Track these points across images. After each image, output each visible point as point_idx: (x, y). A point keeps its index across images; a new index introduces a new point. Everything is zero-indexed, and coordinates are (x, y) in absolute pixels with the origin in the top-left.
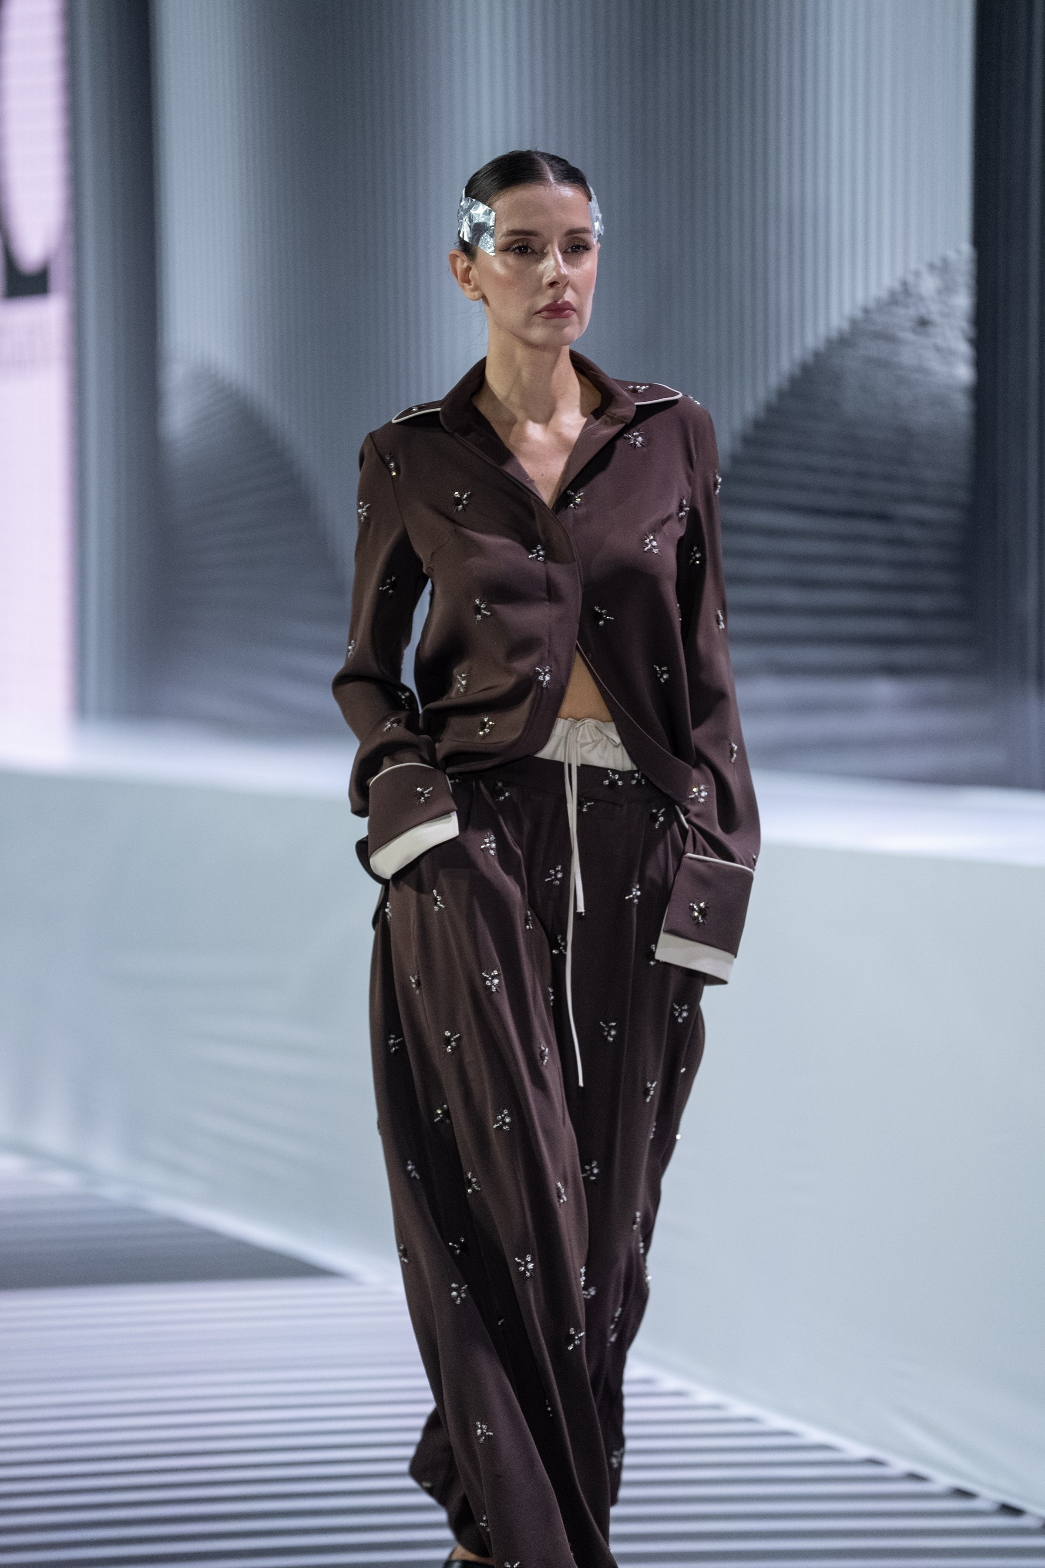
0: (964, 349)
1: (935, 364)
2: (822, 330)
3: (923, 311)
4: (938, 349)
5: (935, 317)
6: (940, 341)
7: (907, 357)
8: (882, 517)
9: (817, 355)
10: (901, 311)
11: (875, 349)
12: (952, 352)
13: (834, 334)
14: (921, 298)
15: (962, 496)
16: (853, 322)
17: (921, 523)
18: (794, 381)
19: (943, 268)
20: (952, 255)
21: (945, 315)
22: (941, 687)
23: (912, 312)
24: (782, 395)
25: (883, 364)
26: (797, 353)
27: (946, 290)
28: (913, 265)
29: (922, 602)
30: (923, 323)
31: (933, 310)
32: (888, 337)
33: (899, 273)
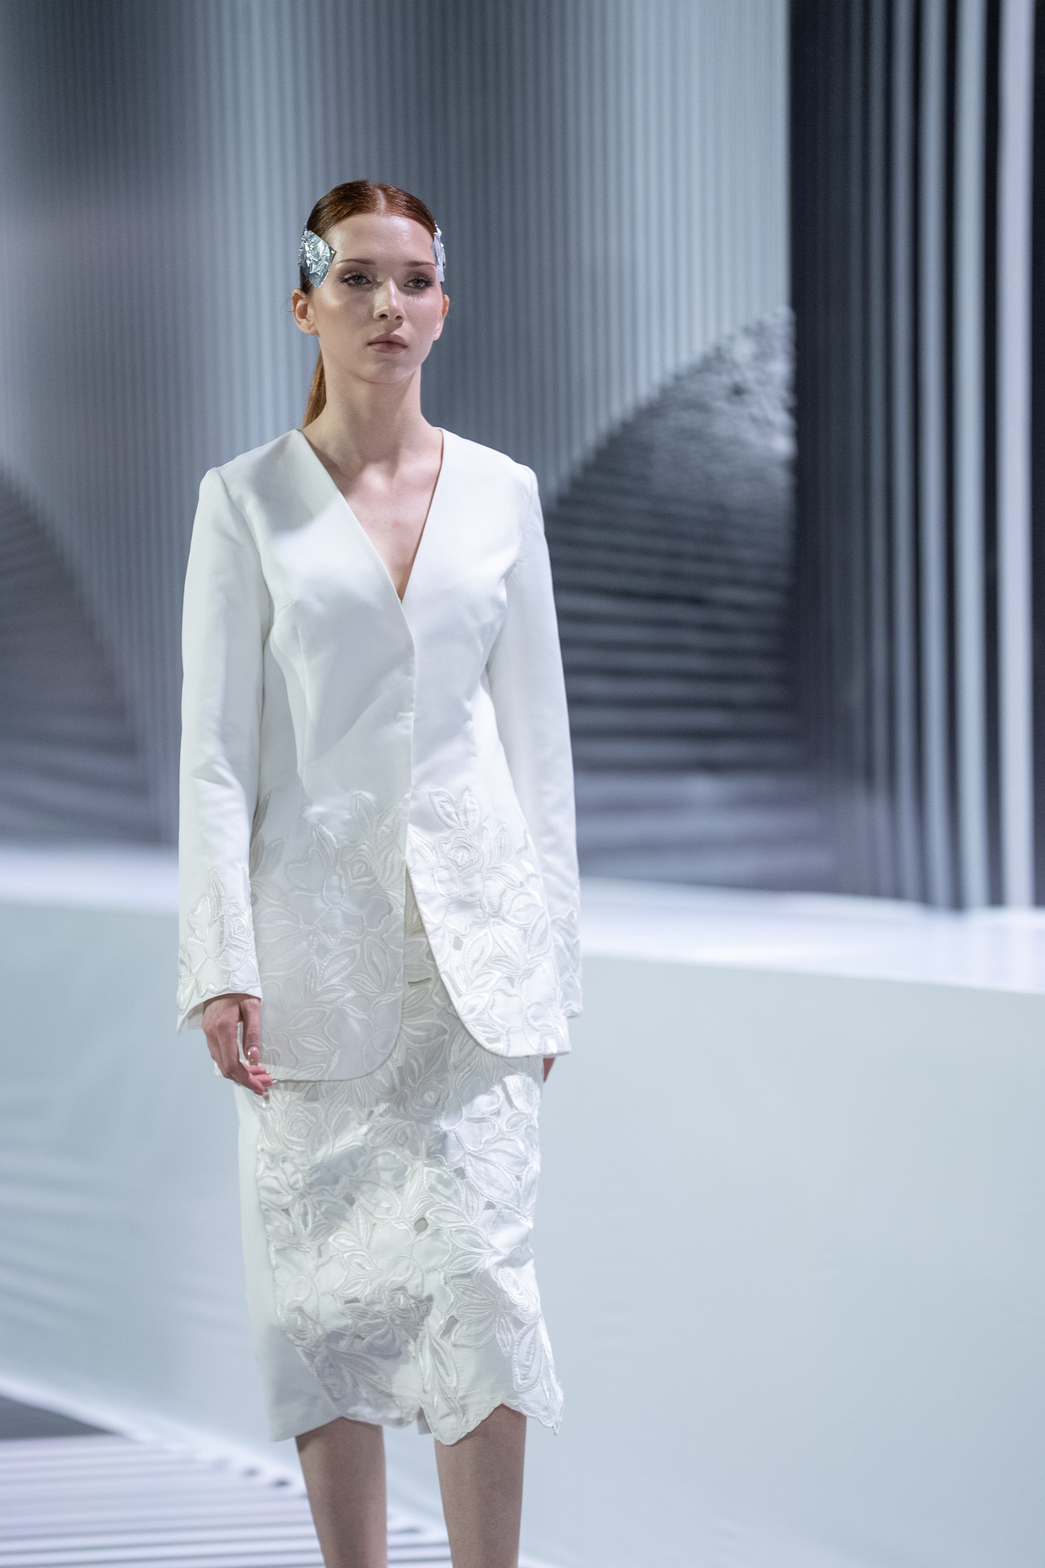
0: (781, 419)
1: (751, 435)
2: (629, 398)
3: (738, 378)
4: (754, 420)
5: (752, 385)
6: (755, 411)
7: (721, 428)
8: (696, 601)
9: (626, 426)
10: (714, 379)
11: (688, 419)
12: (769, 423)
13: (643, 402)
14: (735, 365)
15: (781, 578)
16: (664, 390)
17: (737, 607)
18: (600, 453)
19: (758, 332)
20: (768, 319)
21: (761, 383)
22: (762, 784)
23: (726, 380)
24: (588, 468)
25: (695, 435)
26: (603, 423)
27: (762, 356)
28: (727, 329)
29: (742, 693)
30: (738, 391)
31: (749, 377)
32: (700, 406)
33: (712, 338)
